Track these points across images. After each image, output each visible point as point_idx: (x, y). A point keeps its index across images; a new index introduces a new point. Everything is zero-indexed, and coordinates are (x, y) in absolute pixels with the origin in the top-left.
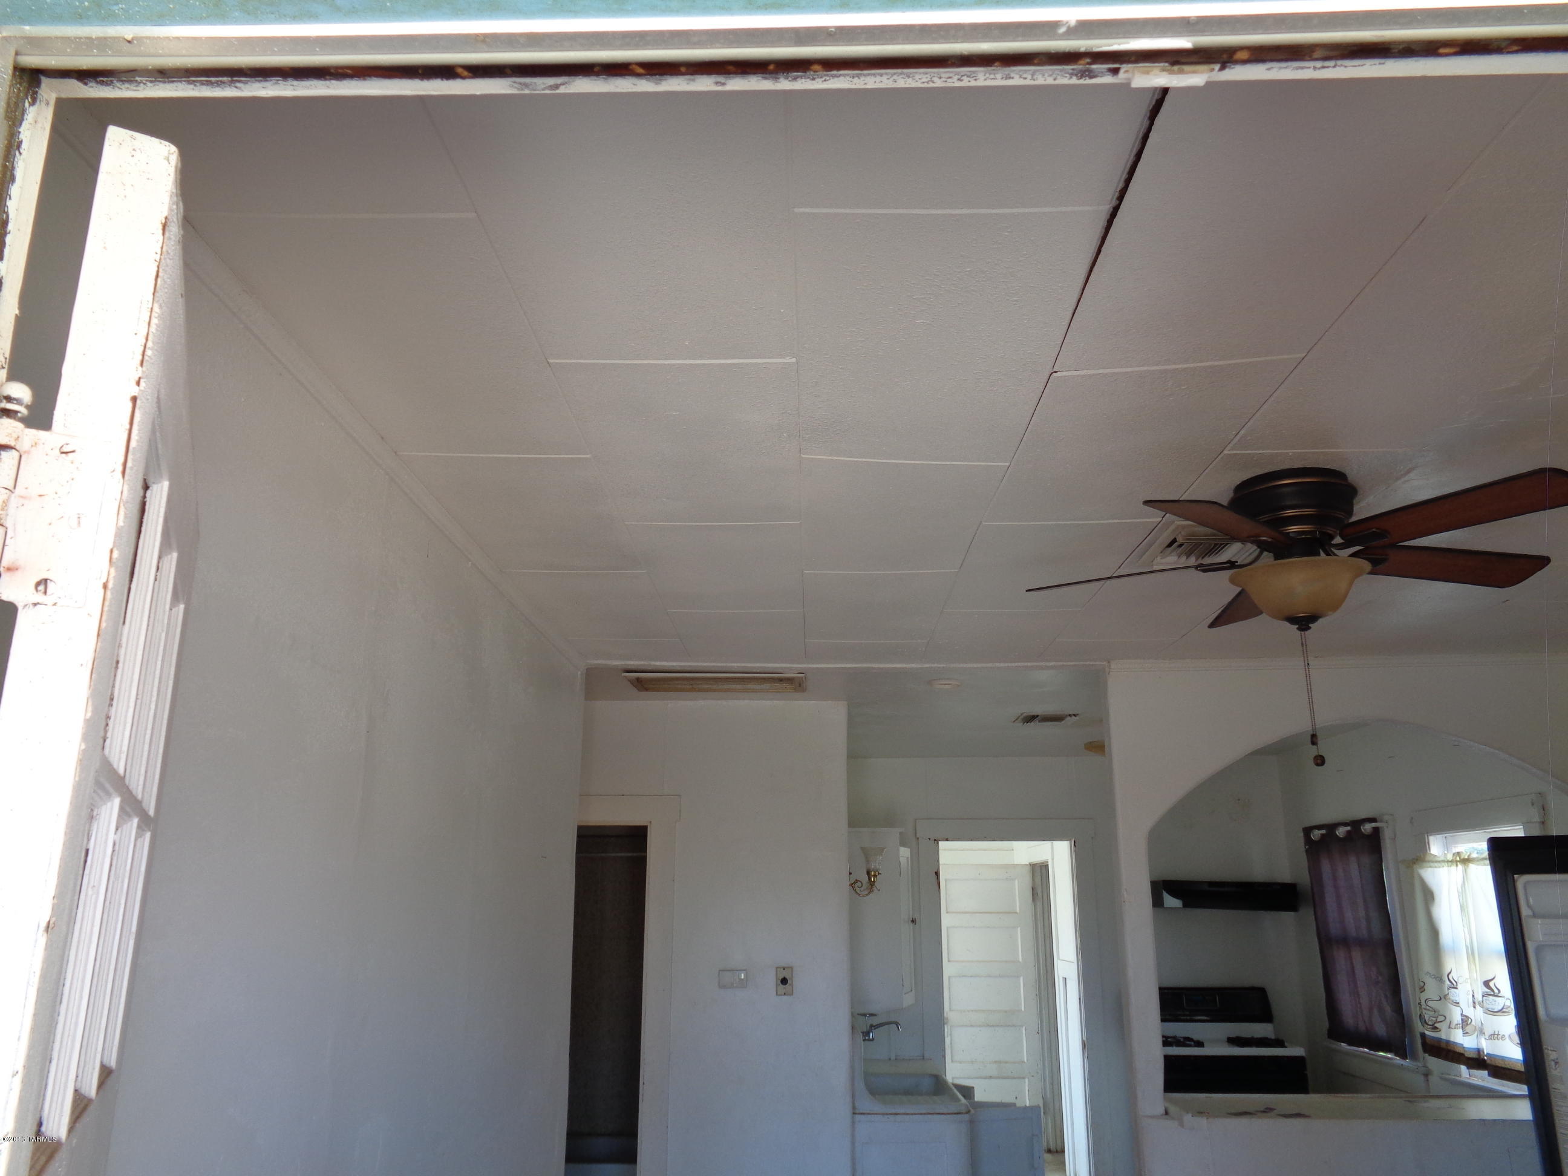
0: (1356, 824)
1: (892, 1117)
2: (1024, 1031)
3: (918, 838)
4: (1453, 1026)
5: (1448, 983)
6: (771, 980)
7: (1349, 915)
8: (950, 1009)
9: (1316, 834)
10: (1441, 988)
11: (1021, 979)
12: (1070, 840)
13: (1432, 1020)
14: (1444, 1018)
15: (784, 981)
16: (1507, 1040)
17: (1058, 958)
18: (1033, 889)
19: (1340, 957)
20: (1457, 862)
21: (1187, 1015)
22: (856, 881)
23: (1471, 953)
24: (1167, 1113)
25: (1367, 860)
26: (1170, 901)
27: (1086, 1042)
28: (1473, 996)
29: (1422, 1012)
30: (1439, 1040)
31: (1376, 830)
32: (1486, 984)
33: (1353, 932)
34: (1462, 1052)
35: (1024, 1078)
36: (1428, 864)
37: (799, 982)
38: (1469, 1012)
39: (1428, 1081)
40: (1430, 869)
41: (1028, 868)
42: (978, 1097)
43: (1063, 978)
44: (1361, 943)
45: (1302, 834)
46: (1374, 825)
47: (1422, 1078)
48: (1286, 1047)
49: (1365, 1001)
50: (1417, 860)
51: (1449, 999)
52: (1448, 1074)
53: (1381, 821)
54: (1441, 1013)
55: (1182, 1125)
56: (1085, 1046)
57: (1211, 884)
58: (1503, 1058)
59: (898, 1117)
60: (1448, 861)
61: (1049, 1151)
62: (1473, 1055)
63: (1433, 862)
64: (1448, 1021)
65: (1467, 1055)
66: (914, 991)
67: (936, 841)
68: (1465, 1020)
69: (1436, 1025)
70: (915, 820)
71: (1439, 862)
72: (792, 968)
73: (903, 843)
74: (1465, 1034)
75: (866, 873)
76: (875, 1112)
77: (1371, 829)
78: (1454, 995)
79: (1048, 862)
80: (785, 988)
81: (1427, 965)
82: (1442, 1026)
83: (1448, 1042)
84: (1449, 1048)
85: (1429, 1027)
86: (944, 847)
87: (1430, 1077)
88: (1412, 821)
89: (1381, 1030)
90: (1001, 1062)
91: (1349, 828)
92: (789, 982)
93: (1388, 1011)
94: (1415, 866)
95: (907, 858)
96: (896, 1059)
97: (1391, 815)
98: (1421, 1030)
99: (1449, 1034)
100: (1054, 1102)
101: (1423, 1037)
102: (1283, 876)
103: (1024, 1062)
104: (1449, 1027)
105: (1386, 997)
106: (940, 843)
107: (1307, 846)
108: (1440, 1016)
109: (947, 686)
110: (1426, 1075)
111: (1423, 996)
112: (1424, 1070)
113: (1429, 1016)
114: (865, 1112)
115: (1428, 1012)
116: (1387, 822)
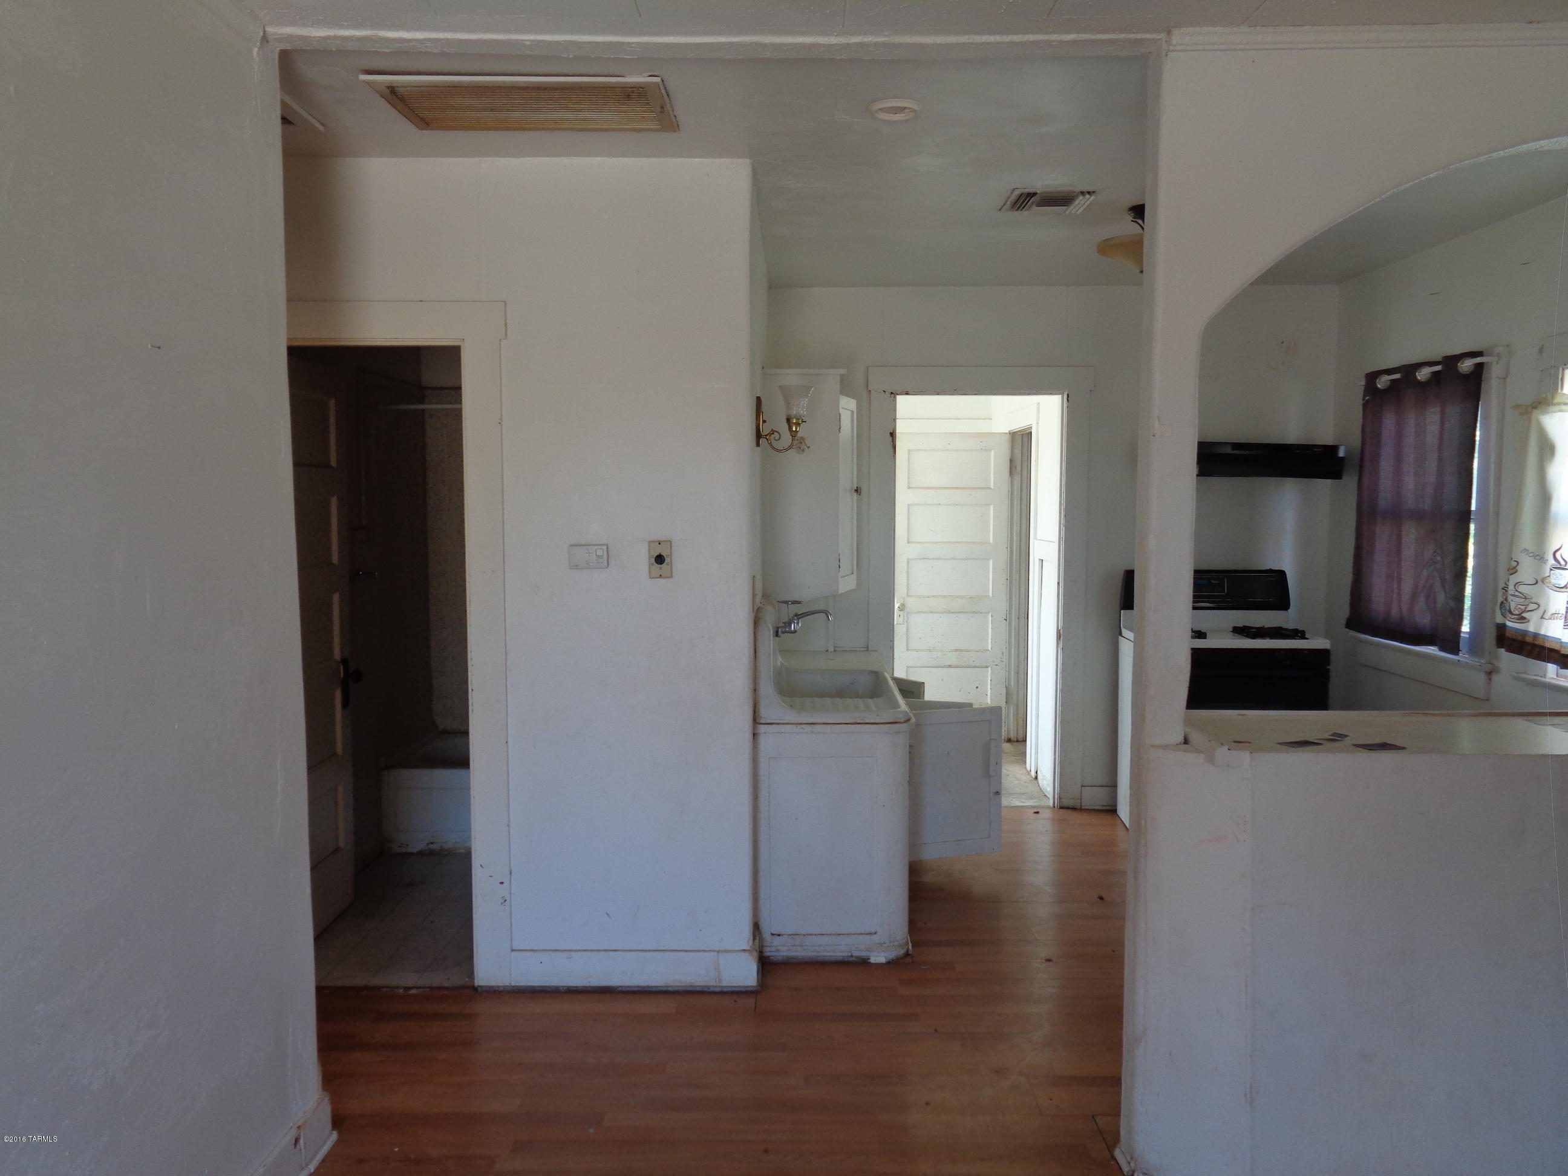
0: (1450, 362)
1: (807, 728)
2: (990, 618)
3: (870, 391)
4: (1546, 616)
5: (1552, 562)
6: (642, 558)
7: (1409, 482)
8: (907, 594)
9: (1382, 382)
10: (1541, 569)
11: (991, 562)
12: (1063, 394)
13: (1520, 608)
14: (1536, 606)
15: (660, 559)
17: (1035, 538)
18: (1011, 461)
19: (1383, 534)
22: (773, 432)
24: (1186, 741)
25: (1454, 411)
27: (1061, 632)
29: (1506, 600)
30: (1525, 633)
31: (1480, 367)
33: (1410, 503)
34: (1557, 647)
35: (987, 667)
36: (1553, 408)
37: (679, 561)
39: (1490, 679)
40: (1559, 414)
41: (1008, 436)
42: (930, 695)
43: (1040, 559)
44: (1420, 516)
45: (1363, 382)
46: (1478, 360)
47: (1481, 677)
48: (1307, 639)
49: (1407, 586)
50: (1540, 403)
51: (1550, 582)
52: (1525, 673)
53: (1490, 355)
54: (1533, 601)
56: (1060, 637)
57: (1236, 446)
59: (817, 728)
61: (1009, 740)
63: (1559, 404)
64: (1541, 610)
65: (1564, 651)
66: (855, 574)
67: (894, 394)
69: (1523, 615)
70: (868, 368)
72: (670, 542)
73: (847, 392)
75: (785, 421)
76: (787, 721)
77: (1473, 367)
79: (1031, 427)
80: (661, 568)
81: (1526, 539)
82: (1533, 617)
83: (1536, 635)
84: (1537, 643)
85: (1513, 617)
86: (904, 403)
87: (1495, 677)
88: (1541, 351)
89: (1423, 619)
90: (962, 651)
91: (1438, 368)
92: (667, 560)
93: (1441, 598)
94: (1535, 412)
95: (852, 412)
96: (835, 651)
97: (1507, 346)
98: (1499, 619)
99: (1540, 626)
100: (1018, 691)
101: (1501, 628)
102: (1324, 436)
103: (988, 650)
104: (1542, 618)
105: (1443, 581)
106: (898, 397)
107: (1367, 398)
108: (1532, 604)
109: (899, 117)
110: (1489, 673)
111: (1513, 579)
112: (1488, 667)
113: (1514, 604)
114: (774, 722)
115: (1517, 599)
116: (1497, 356)
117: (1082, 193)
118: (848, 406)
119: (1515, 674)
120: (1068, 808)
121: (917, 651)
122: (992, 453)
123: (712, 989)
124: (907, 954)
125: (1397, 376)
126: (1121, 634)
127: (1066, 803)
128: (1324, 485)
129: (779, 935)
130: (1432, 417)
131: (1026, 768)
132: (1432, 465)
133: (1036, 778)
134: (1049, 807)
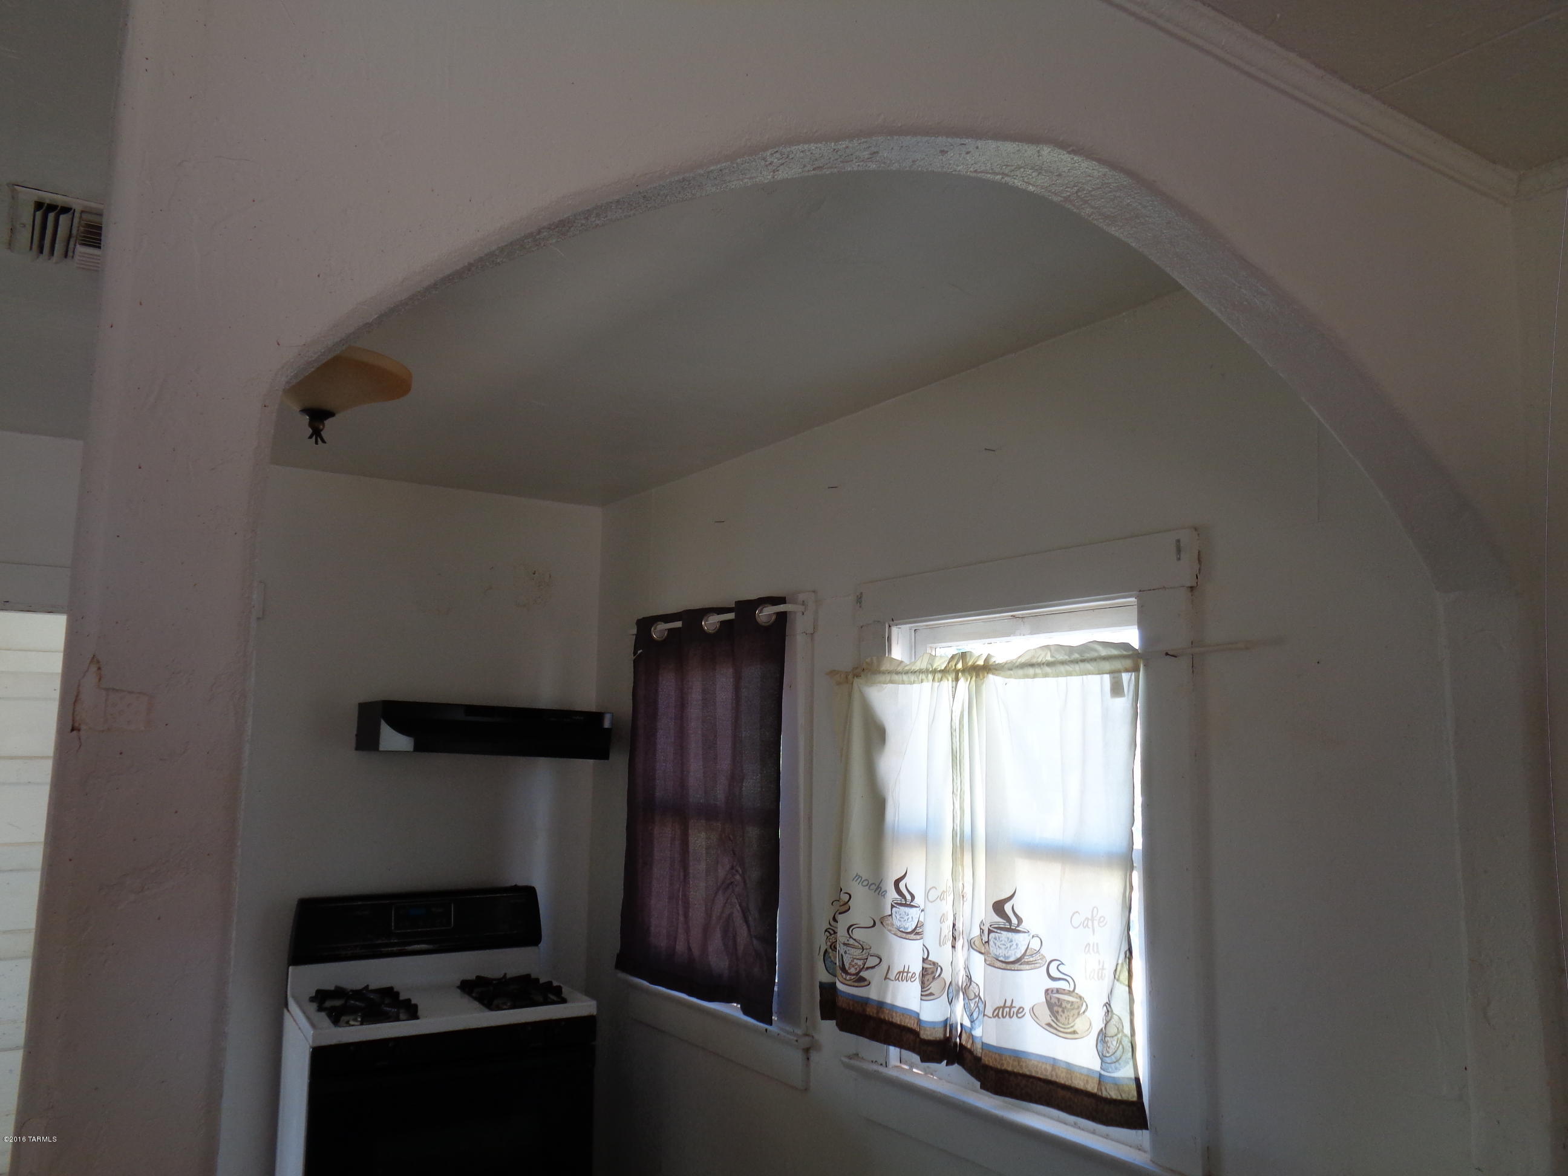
0: (746, 608)
4: (892, 975)
5: (892, 895)
7: (695, 768)
9: (659, 631)
10: (878, 905)
13: (856, 964)
14: (876, 961)
16: (1028, 1016)
19: (663, 838)
20: (957, 672)
21: (394, 945)
23: (962, 844)
25: (753, 673)
26: (393, 740)
29: (833, 947)
30: (865, 1002)
31: (782, 617)
32: (999, 907)
33: (695, 794)
34: (911, 1024)
36: (881, 678)
38: (941, 955)
39: (807, 1059)
40: (890, 686)
44: (708, 813)
45: (634, 631)
46: (781, 608)
47: (798, 1056)
48: (566, 1003)
49: (697, 914)
50: (863, 670)
51: (892, 925)
52: (858, 1058)
53: (794, 602)
54: (872, 952)
57: (471, 709)
58: (1017, 1056)
60: (934, 672)
62: (939, 1035)
63: (884, 673)
64: (884, 966)
65: (926, 1035)
68: (929, 972)
69: (862, 974)
71: (914, 672)
74: (926, 994)
77: (774, 617)
78: (906, 919)
81: (857, 862)
82: (875, 977)
83: (881, 1005)
84: (882, 1016)
85: (848, 977)
87: (814, 1056)
88: (859, 599)
89: (718, 961)
91: (731, 616)
93: (743, 934)
94: (857, 682)
97: (814, 592)
98: (824, 976)
99: (884, 990)
101: (828, 992)
102: (585, 699)
104: (886, 978)
105: (745, 912)
107: (639, 652)
108: (871, 957)
110: (807, 1051)
111: (843, 921)
112: (805, 1042)
113: (851, 957)
115: (853, 950)
116: (803, 603)
119: (846, 1060)
125: (678, 624)
126: (286, 1005)
128: (584, 768)
130: (724, 680)
132: (724, 747)
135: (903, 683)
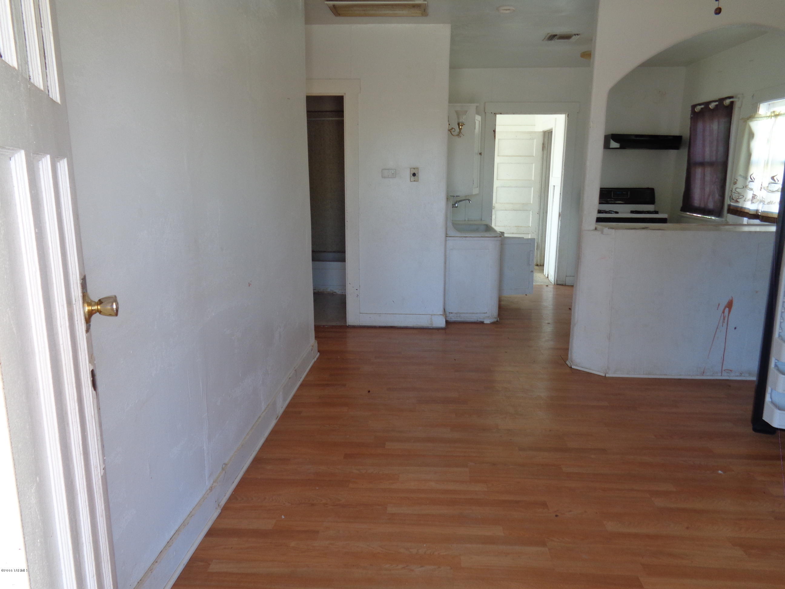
0: (721, 100)
1: (464, 238)
2: (531, 213)
3: (486, 113)
5: (749, 179)
6: (407, 174)
7: (707, 150)
8: (496, 202)
9: (698, 109)
10: (745, 182)
11: (532, 188)
12: (566, 114)
13: (736, 198)
14: (742, 196)
15: (414, 175)
17: (552, 177)
18: (543, 144)
19: (698, 171)
20: (772, 116)
22: (452, 128)
23: (767, 164)
24: (596, 229)
25: (723, 120)
26: (614, 144)
27: (561, 214)
28: (762, 184)
29: (732, 194)
30: (737, 207)
31: (732, 103)
32: (772, 178)
33: (708, 159)
34: (748, 211)
35: (529, 234)
36: (755, 119)
37: (422, 175)
38: (757, 193)
40: (756, 122)
41: (542, 134)
42: (507, 235)
43: (553, 186)
44: (711, 164)
45: (690, 109)
46: (731, 100)
48: (659, 214)
49: (707, 192)
50: (750, 117)
51: (748, 187)
53: (736, 98)
54: (741, 194)
55: (602, 233)
56: (560, 216)
57: (637, 136)
59: (467, 238)
60: (767, 117)
61: (537, 265)
62: (754, 213)
63: (758, 118)
64: (744, 198)
65: (750, 213)
66: (478, 187)
67: (495, 114)
68: (754, 197)
69: (738, 200)
70: (485, 102)
71: (762, 117)
72: (418, 168)
73: (478, 113)
74: (752, 203)
75: (457, 124)
76: (457, 236)
77: (729, 103)
78: (751, 185)
79: (552, 129)
80: (414, 178)
81: (741, 171)
82: (741, 201)
83: (742, 208)
84: (742, 210)
85: (733, 201)
86: (500, 118)
88: (753, 96)
89: (711, 205)
90: (518, 226)
91: (717, 103)
92: (417, 175)
94: (749, 120)
95: (479, 121)
96: (468, 220)
97: (742, 94)
98: (729, 203)
99: (743, 204)
100: (542, 244)
101: (730, 206)
102: (675, 132)
103: (530, 227)
104: (744, 201)
106: (498, 116)
107: (692, 116)
108: (741, 196)
109: (508, 12)
111: (735, 187)
113: (735, 196)
114: (452, 236)
115: (735, 194)
116: (739, 98)
117: (575, 35)
118: (478, 118)
120: (560, 285)
121: (499, 226)
122: (535, 141)
123: (430, 328)
124: (497, 321)
127: (559, 283)
129: (452, 313)
130: (715, 124)
131: (544, 274)
132: (715, 143)
133: (548, 277)
134: (553, 285)
135: (759, 120)
